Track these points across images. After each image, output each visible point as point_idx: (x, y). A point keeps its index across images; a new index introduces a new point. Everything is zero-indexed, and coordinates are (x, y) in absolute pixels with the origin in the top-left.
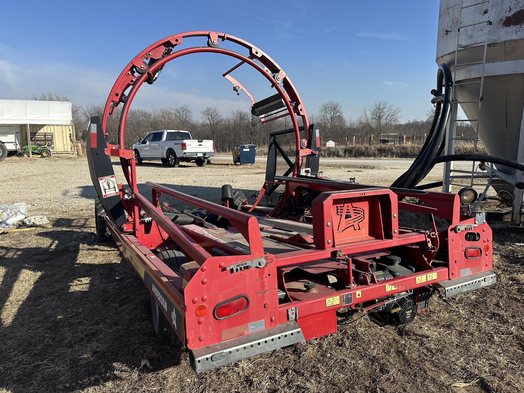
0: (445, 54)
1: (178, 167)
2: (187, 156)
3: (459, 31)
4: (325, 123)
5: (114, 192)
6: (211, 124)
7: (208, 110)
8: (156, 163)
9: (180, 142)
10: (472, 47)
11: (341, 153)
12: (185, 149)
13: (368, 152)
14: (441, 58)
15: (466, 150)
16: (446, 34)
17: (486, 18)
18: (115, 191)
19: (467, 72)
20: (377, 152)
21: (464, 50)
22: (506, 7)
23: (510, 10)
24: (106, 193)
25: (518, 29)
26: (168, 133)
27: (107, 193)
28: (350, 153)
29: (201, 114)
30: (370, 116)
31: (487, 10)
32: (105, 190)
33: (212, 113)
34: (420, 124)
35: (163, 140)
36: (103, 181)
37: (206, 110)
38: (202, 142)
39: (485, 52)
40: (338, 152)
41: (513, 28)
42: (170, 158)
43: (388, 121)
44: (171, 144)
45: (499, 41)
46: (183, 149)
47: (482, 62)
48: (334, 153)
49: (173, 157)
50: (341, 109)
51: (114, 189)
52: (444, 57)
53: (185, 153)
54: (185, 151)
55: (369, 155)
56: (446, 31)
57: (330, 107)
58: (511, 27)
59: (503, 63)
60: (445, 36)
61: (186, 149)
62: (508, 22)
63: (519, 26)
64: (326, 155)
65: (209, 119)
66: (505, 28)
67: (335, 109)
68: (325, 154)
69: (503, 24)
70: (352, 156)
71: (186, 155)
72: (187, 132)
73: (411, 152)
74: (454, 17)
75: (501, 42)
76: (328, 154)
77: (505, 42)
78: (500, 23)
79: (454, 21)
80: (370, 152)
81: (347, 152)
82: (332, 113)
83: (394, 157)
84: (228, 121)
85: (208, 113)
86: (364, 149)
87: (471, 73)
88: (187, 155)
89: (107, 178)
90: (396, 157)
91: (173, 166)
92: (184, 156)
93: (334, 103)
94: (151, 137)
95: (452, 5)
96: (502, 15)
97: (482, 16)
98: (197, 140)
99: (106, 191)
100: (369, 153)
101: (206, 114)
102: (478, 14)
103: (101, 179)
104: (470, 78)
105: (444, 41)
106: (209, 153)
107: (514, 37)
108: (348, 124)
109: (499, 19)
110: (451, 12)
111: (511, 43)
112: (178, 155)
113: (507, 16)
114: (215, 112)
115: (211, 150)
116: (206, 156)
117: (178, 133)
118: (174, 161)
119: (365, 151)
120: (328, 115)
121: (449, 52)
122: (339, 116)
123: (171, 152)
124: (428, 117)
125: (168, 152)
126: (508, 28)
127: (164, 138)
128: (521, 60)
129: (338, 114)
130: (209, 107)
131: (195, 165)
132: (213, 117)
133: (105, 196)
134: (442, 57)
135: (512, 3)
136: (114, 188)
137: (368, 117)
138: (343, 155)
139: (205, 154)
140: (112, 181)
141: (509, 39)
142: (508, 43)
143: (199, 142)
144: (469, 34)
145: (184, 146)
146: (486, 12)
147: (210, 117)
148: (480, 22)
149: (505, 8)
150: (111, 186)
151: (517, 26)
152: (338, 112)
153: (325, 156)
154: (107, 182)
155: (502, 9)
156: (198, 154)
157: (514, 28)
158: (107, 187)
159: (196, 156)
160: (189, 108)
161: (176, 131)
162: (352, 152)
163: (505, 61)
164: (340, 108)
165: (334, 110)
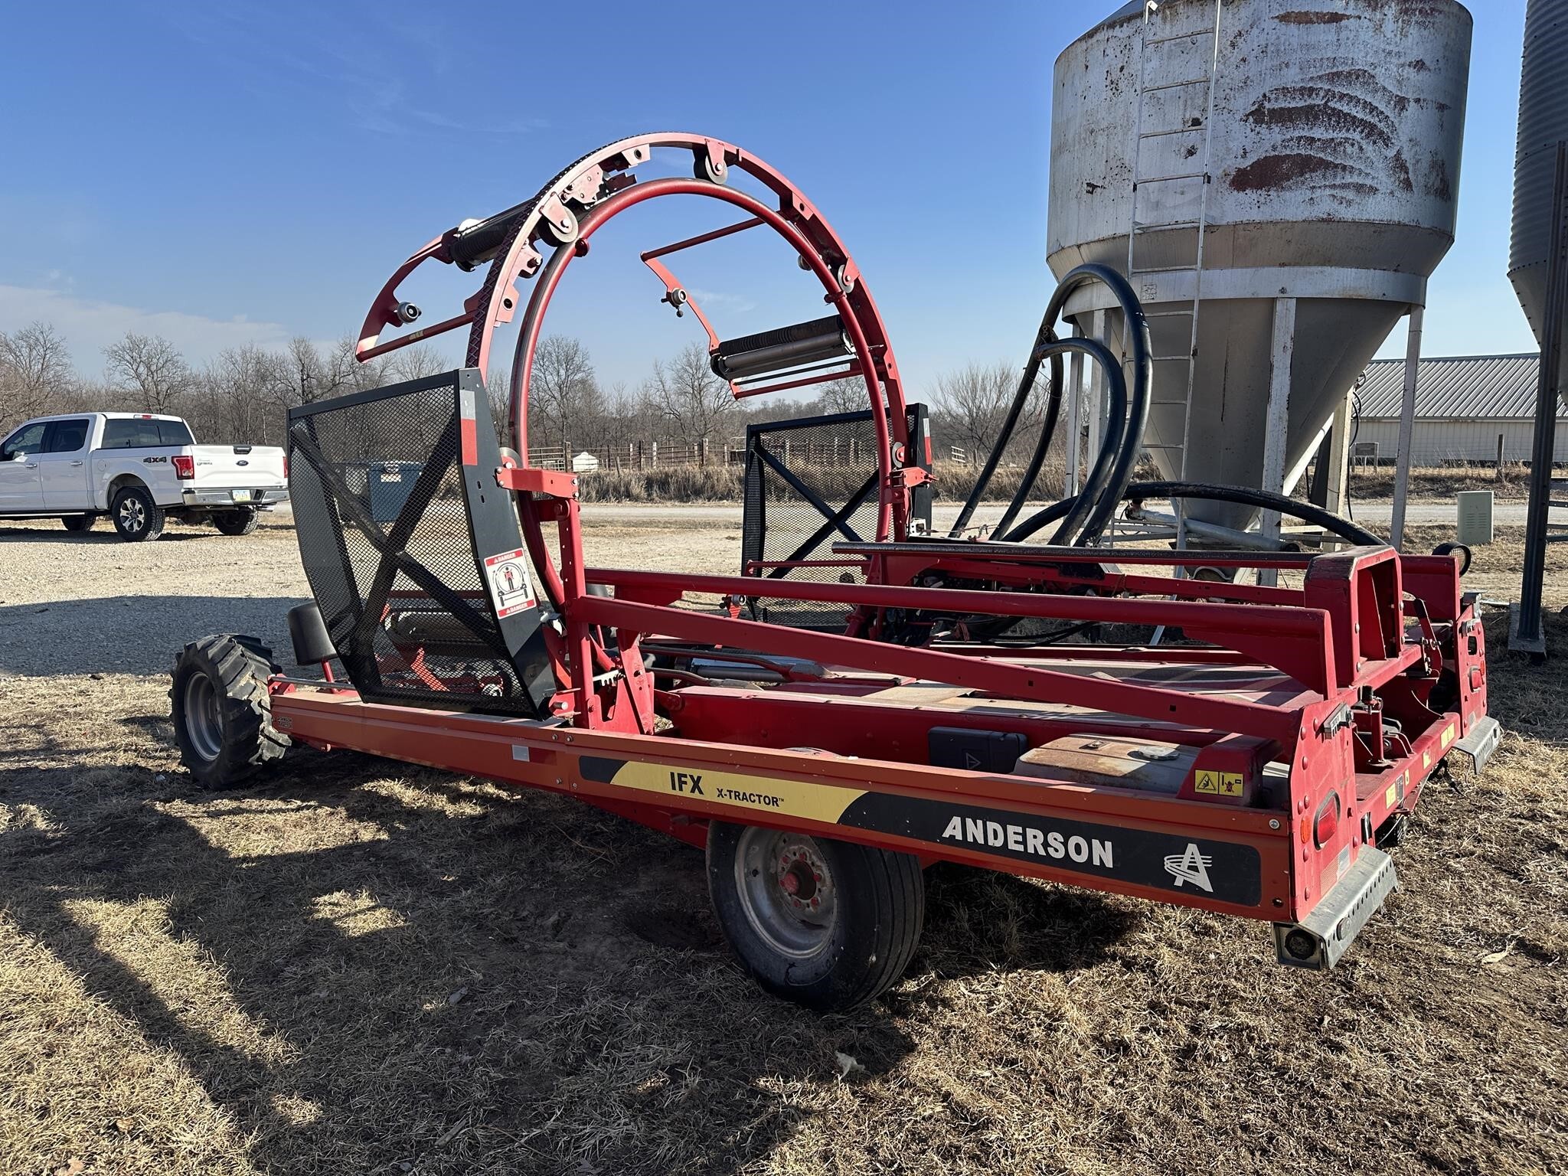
0: (1089, 240)
1: (158, 539)
2: (200, 502)
3: (1135, 189)
4: (540, 400)
5: (523, 599)
6: (146, 392)
7: (135, 346)
8: (35, 528)
9: (168, 452)
10: (1161, 231)
11: (637, 489)
12: (188, 478)
13: (713, 487)
14: (1076, 248)
15: (957, 479)
16: (1088, 192)
17: (1194, 165)
18: (527, 597)
19: (1145, 288)
20: (736, 486)
21: (1140, 234)
22: (1236, 147)
23: (1245, 153)
24: (503, 605)
25: (1262, 200)
26: (109, 422)
27: (507, 604)
28: (660, 487)
29: (105, 357)
30: (674, 387)
31: (1193, 147)
32: (501, 593)
33: (150, 357)
34: (792, 411)
35: (93, 448)
36: (495, 567)
37: (126, 343)
38: (248, 452)
39: (1201, 244)
40: (627, 485)
41: (1251, 195)
42: (126, 509)
43: (722, 400)
44: (130, 462)
45: (1224, 223)
46: (180, 477)
47: (1194, 267)
48: (616, 489)
49: (138, 506)
50: (587, 362)
51: (523, 590)
52: (1083, 249)
53: (189, 491)
54: (189, 484)
55: (715, 494)
56: (1089, 185)
57: (554, 355)
58: (1247, 191)
59: (1228, 272)
60: (1085, 196)
61: (192, 477)
62: (1242, 181)
63: (1263, 193)
64: (594, 494)
65: (138, 376)
66: (1235, 192)
67: (569, 360)
68: (588, 493)
69: (1230, 185)
70: (670, 499)
71: (194, 499)
72: (178, 419)
73: (826, 487)
74: (1112, 154)
75: (1228, 225)
76: (597, 492)
77: (1235, 225)
78: (1224, 182)
79: (1113, 164)
80: (720, 488)
81: (655, 487)
82: (562, 372)
83: (786, 499)
84: (213, 384)
85: (134, 353)
86: (700, 479)
87: (1153, 291)
88: (199, 499)
89: (506, 557)
90: (790, 499)
91: (140, 537)
92: (188, 500)
93: (564, 342)
94: (35, 437)
95: (1104, 124)
96: (1229, 163)
97: (1182, 160)
98: (231, 448)
99: (504, 597)
100: (716, 487)
101: (128, 357)
102: (1173, 154)
103: (491, 562)
104: (1152, 301)
105: (1082, 208)
106: (272, 488)
107: (1255, 215)
108: (611, 407)
109: (1221, 171)
110: (1101, 140)
111: (1251, 227)
112: (160, 499)
113: (1238, 166)
114: (162, 352)
115: (278, 480)
116: (264, 500)
117: (147, 423)
118: (141, 518)
119: (704, 483)
120: (549, 377)
121: (1101, 237)
122: (583, 382)
123: (127, 487)
124: (821, 395)
125: (115, 488)
126: (1241, 194)
127: (96, 438)
128: (1266, 269)
129: (578, 376)
130: (137, 335)
131: (215, 530)
132: (154, 368)
133: (503, 612)
134: (1079, 246)
135: (1248, 140)
136: (524, 586)
137: (667, 388)
138: (644, 494)
139: (258, 493)
140: (518, 567)
141: (1245, 221)
142: (1242, 227)
143: (236, 452)
144: (1153, 198)
145: (185, 467)
146: (1191, 152)
147: (142, 369)
148: (1183, 174)
149: (1235, 149)
150: (517, 583)
151: (1259, 192)
152: (579, 369)
153: (591, 498)
154: (504, 570)
155: (1228, 150)
156: (235, 493)
157: (1254, 196)
158: (505, 586)
159: (230, 502)
160: (55, 337)
161: (140, 416)
162: (669, 484)
163: (1232, 267)
164: (586, 357)
165: (567, 363)
